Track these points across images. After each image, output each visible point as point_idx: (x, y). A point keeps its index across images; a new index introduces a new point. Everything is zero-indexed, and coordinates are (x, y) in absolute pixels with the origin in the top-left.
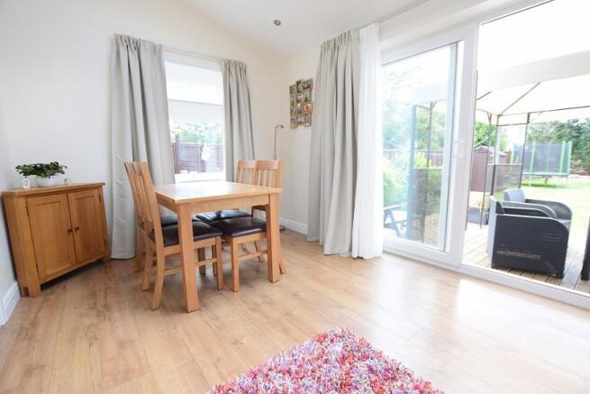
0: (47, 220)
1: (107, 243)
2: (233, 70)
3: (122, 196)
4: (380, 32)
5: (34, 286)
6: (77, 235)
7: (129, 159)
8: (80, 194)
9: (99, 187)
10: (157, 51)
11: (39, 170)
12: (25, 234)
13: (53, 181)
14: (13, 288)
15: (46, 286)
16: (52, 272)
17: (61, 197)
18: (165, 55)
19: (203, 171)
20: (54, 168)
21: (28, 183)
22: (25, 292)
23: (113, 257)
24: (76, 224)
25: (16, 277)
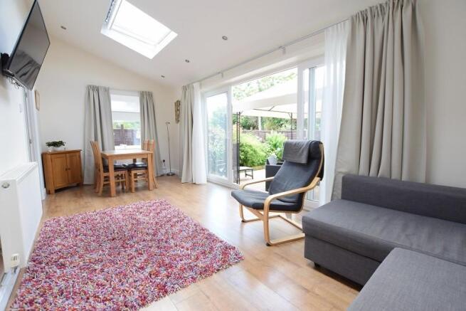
0: (58, 165)
1: (82, 177)
2: (145, 96)
3: (89, 155)
4: (201, 85)
5: (52, 191)
6: (69, 171)
7: (93, 140)
8: (71, 154)
9: (79, 151)
10: (107, 90)
11: (55, 144)
12: (50, 169)
13: (61, 149)
14: (44, 190)
15: (57, 191)
16: (59, 185)
17: (64, 155)
18: (110, 91)
19: (132, 144)
20: (61, 143)
21: (51, 149)
22: (48, 193)
23: (85, 183)
24: (69, 167)
25: (45, 186)
